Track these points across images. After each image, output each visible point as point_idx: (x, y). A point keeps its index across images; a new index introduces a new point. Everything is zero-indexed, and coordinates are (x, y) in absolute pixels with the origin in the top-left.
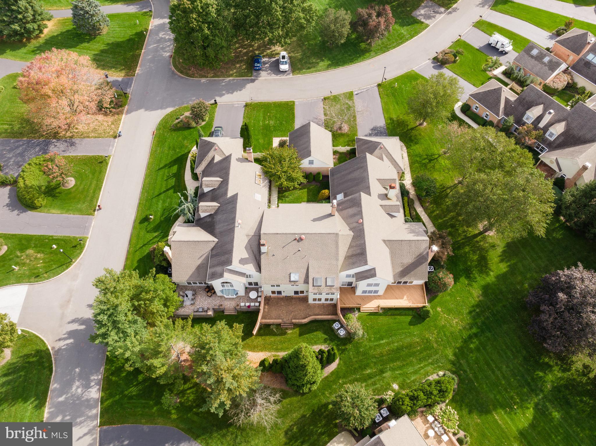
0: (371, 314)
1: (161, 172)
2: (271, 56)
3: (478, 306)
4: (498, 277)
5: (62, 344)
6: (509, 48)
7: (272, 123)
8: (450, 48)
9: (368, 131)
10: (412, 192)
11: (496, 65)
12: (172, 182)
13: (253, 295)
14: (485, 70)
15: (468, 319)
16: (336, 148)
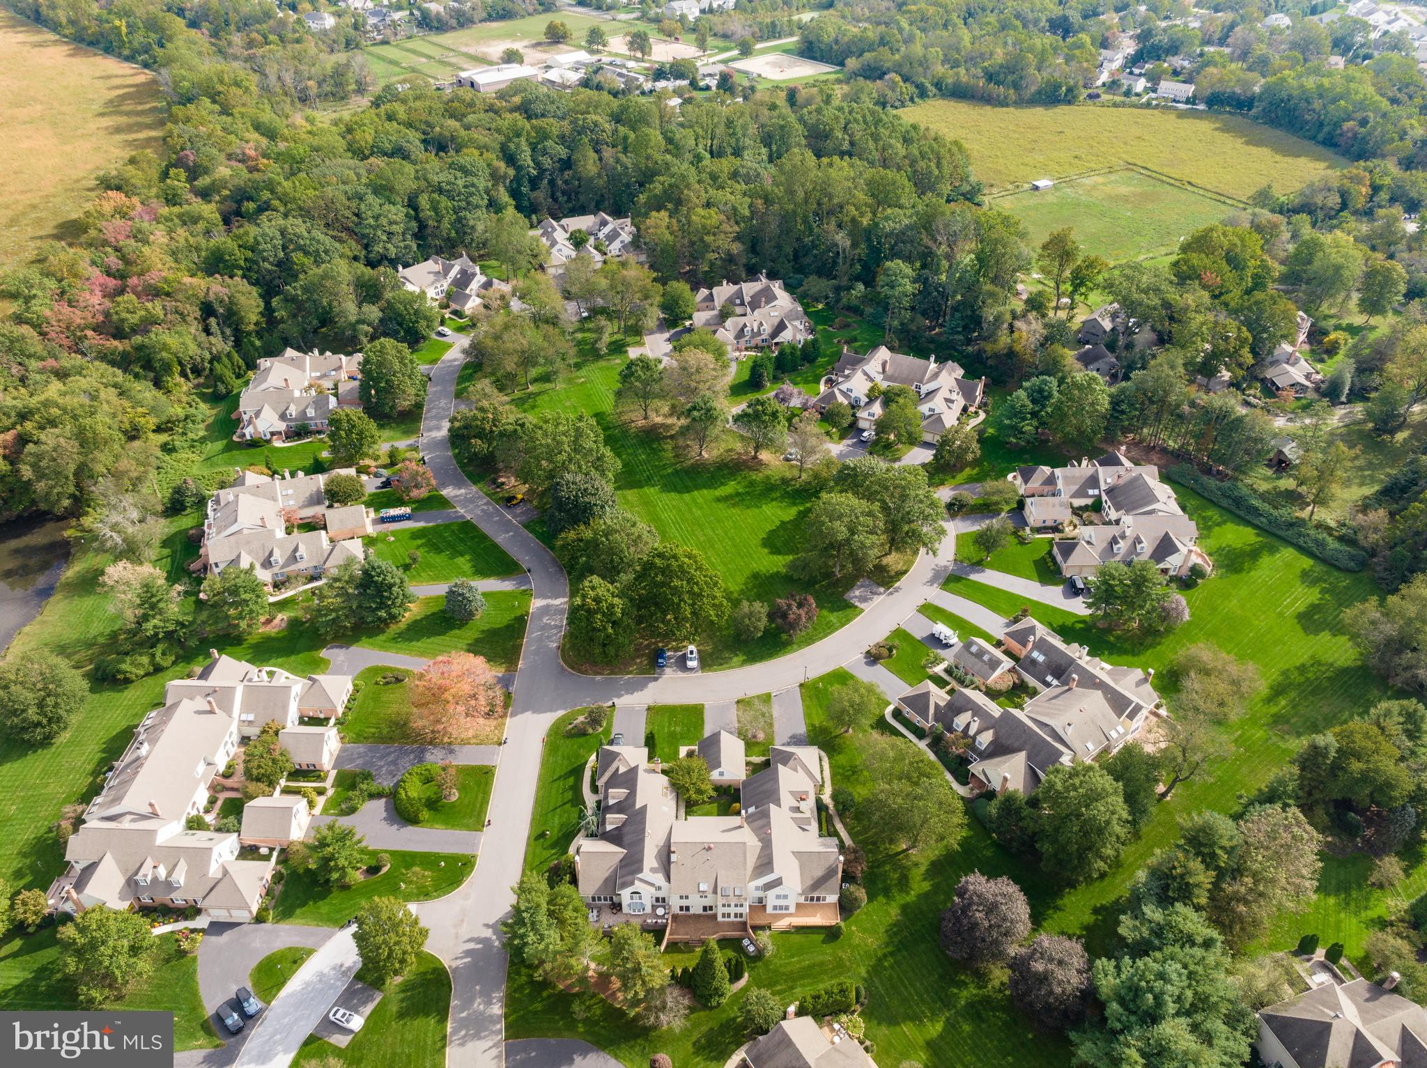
0: (782, 932)
1: (555, 785)
2: (676, 649)
3: (895, 925)
4: (919, 896)
5: (459, 962)
6: (954, 640)
7: (678, 729)
8: (886, 639)
9: (786, 740)
10: (831, 806)
11: (937, 661)
12: (569, 795)
13: (660, 911)
14: (924, 667)
15: (885, 938)
16: (749, 759)
